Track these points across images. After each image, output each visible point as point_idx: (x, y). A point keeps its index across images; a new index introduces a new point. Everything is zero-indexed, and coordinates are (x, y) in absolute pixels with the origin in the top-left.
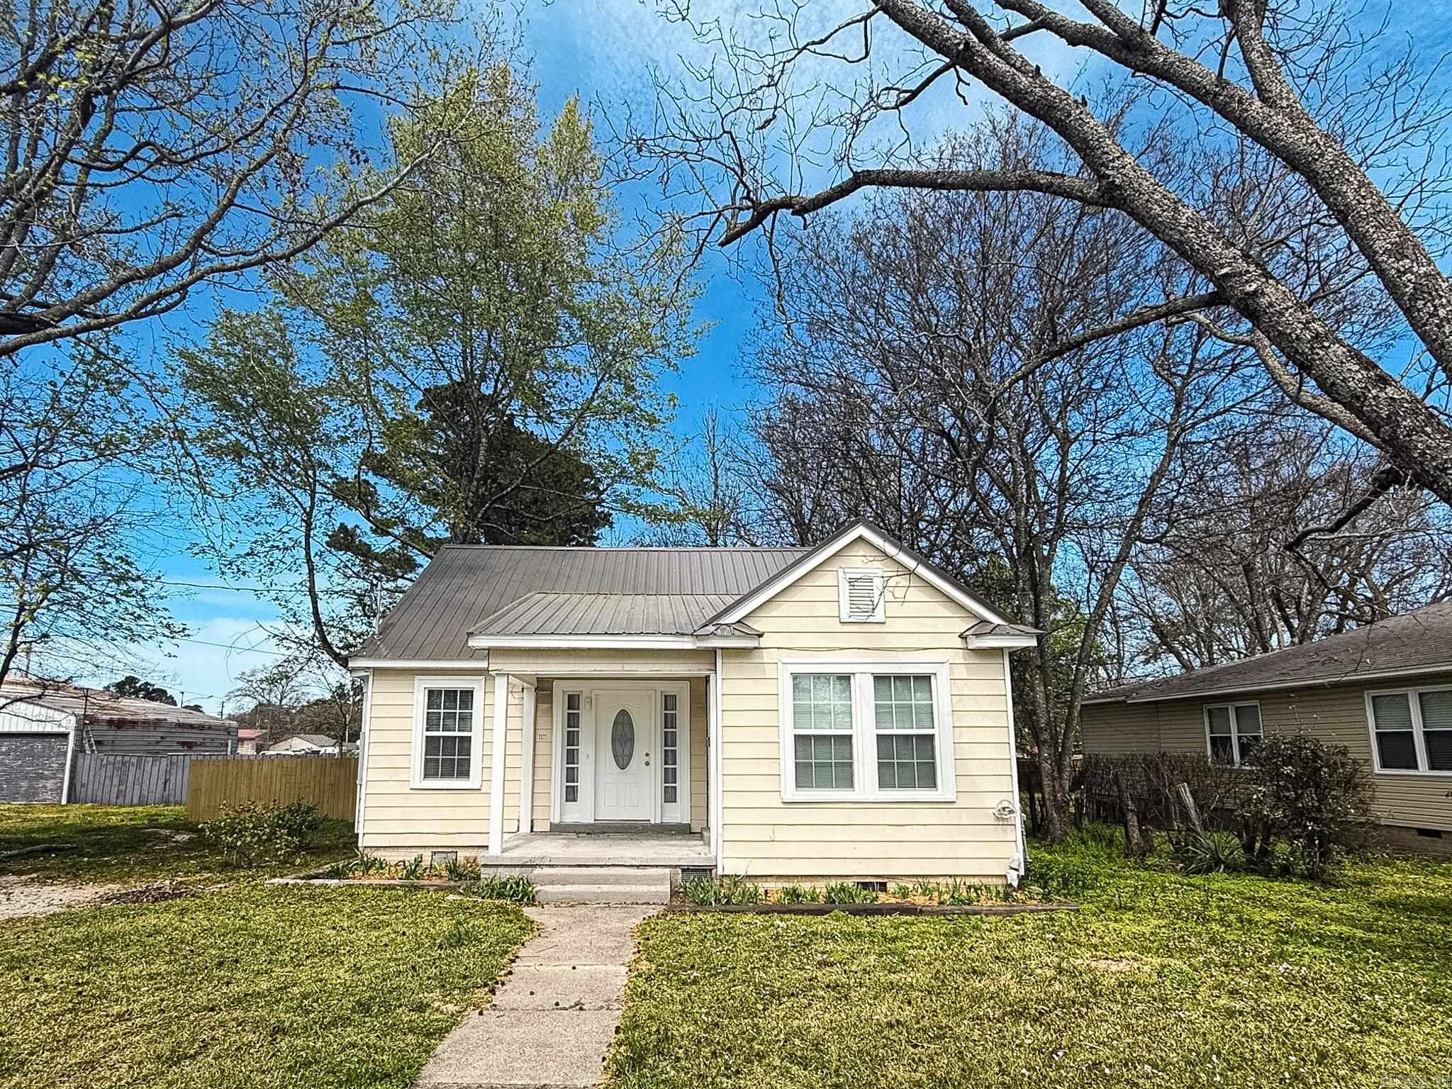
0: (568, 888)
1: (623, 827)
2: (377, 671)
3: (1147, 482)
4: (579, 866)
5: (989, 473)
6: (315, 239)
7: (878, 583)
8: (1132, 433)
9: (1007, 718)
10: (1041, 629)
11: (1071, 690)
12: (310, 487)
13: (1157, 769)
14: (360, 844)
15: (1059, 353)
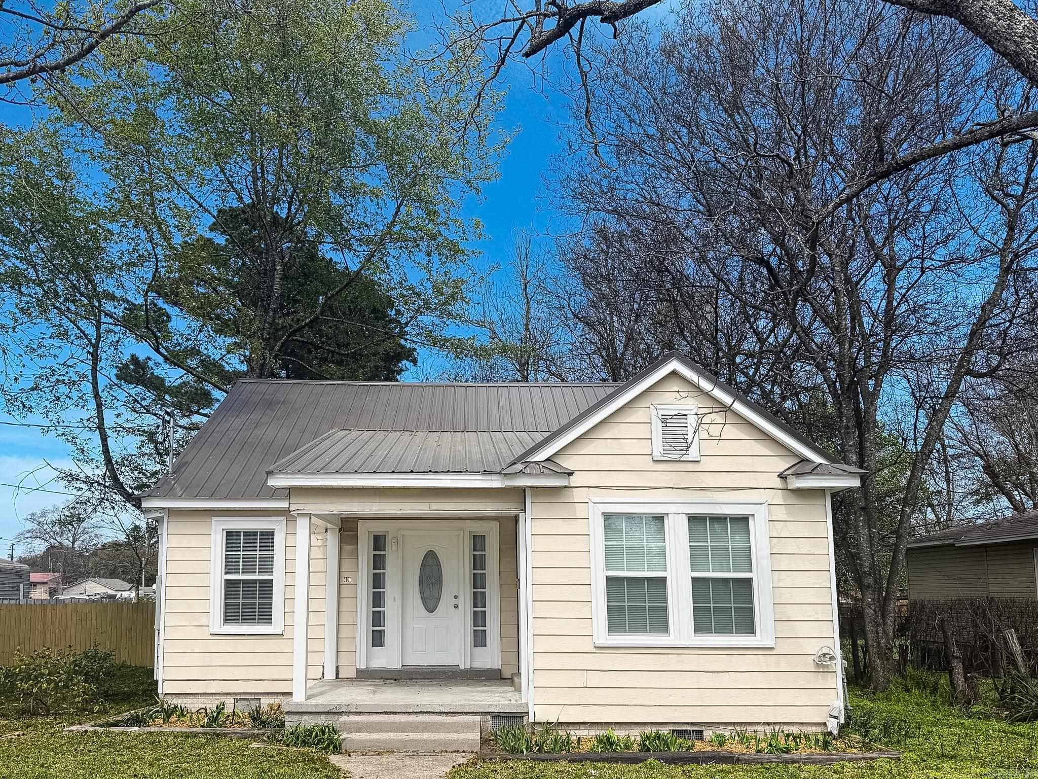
0: (375, 736)
1: (432, 672)
2: (170, 512)
3: (978, 312)
4: (386, 713)
5: (811, 304)
6: (91, 48)
7: (692, 421)
8: (963, 260)
9: (830, 563)
10: (866, 469)
11: (896, 532)
12: (95, 315)
13: (985, 616)
14: (160, 691)
15: (885, 175)
